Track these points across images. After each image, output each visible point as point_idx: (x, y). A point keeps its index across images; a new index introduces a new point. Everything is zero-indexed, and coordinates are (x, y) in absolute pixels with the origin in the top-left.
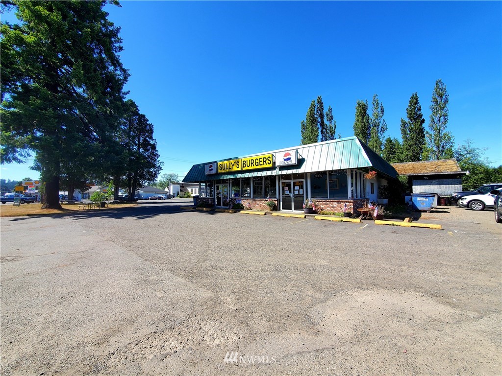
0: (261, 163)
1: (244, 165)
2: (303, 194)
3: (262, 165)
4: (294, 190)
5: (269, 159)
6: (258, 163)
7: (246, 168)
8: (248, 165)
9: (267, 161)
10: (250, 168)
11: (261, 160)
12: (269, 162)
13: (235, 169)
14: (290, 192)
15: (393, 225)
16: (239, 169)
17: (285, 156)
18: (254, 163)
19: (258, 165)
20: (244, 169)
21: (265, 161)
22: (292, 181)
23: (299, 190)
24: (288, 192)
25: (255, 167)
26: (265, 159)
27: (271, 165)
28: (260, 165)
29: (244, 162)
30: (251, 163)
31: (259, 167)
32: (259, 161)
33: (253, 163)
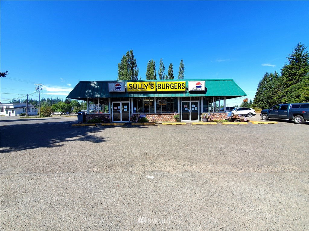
0: (176, 87)
1: (159, 88)
2: (198, 110)
3: (177, 89)
4: (192, 107)
5: (183, 85)
6: (173, 87)
7: (161, 90)
8: (164, 87)
9: (182, 86)
10: (165, 90)
11: (176, 85)
12: (183, 87)
13: (149, 89)
14: (189, 108)
15: (261, 124)
16: (154, 90)
17: (197, 84)
18: (170, 87)
19: (173, 88)
20: (158, 90)
21: (180, 86)
22: (190, 102)
23: (195, 108)
24: (186, 109)
25: (170, 90)
26: (180, 85)
27: (184, 90)
28: (175, 88)
29: (159, 85)
30: (167, 87)
31: (174, 90)
32: (174, 86)
33: (168, 87)
